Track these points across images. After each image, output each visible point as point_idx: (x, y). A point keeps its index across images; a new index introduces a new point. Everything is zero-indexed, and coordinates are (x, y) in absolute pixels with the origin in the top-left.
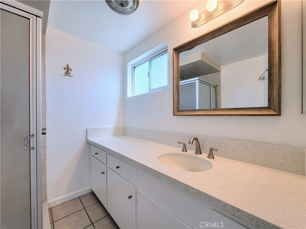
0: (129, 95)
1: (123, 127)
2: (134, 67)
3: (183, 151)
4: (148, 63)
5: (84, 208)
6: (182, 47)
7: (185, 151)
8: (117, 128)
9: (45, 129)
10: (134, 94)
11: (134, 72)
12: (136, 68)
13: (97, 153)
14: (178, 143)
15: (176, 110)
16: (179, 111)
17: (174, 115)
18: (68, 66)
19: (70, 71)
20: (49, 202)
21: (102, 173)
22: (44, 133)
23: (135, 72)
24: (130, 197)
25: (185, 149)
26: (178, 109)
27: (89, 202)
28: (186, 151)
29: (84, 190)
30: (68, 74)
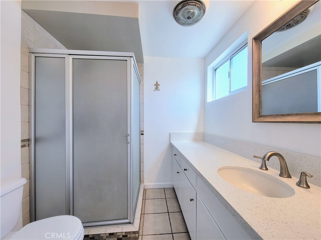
0: (210, 99)
1: (203, 133)
2: (215, 69)
3: (260, 169)
4: (228, 62)
5: (166, 198)
6: (264, 33)
7: (264, 169)
8: (197, 134)
9: (143, 131)
10: (215, 98)
11: (215, 75)
12: (217, 70)
13: (176, 155)
14: (255, 157)
15: (256, 115)
16: (260, 116)
17: (253, 122)
18: (157, 82)
19: (158, 86)
20: (145, 184)
21: (178, 173)
22: (143, 134)
23: (217, 74)
24: (192, 200)
25: (264, 166)
26: (259, 113)
27: (169, 195)
28: (267, 169)
29: (167, 184)
30: (157, 89)
